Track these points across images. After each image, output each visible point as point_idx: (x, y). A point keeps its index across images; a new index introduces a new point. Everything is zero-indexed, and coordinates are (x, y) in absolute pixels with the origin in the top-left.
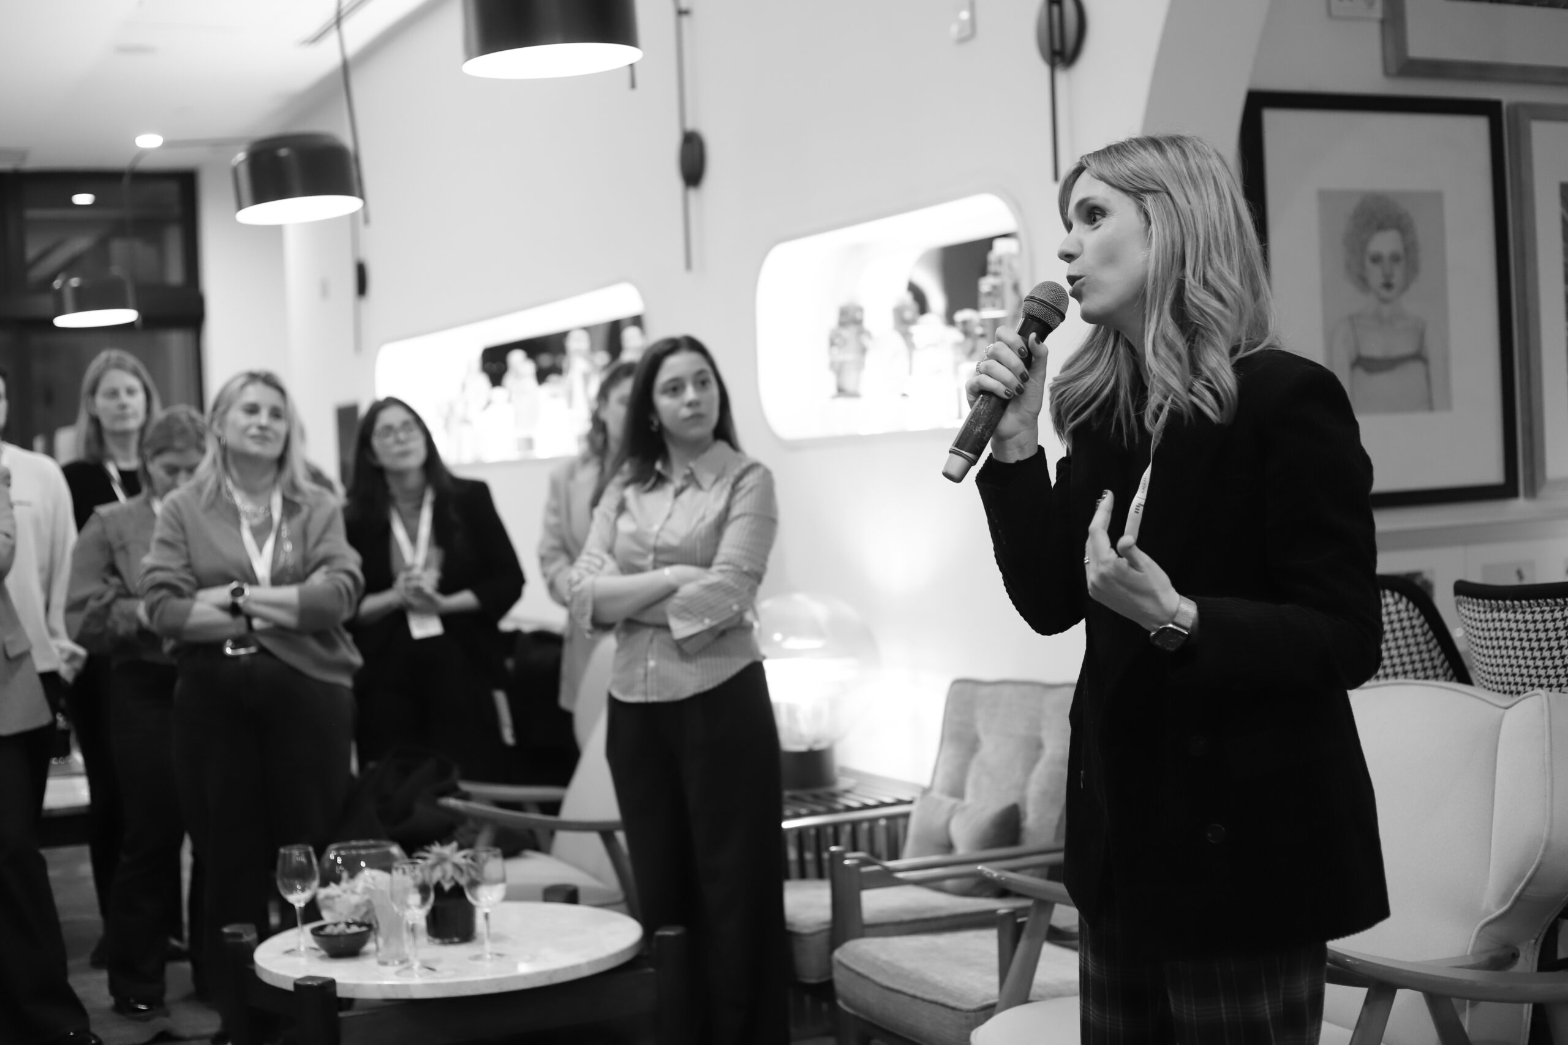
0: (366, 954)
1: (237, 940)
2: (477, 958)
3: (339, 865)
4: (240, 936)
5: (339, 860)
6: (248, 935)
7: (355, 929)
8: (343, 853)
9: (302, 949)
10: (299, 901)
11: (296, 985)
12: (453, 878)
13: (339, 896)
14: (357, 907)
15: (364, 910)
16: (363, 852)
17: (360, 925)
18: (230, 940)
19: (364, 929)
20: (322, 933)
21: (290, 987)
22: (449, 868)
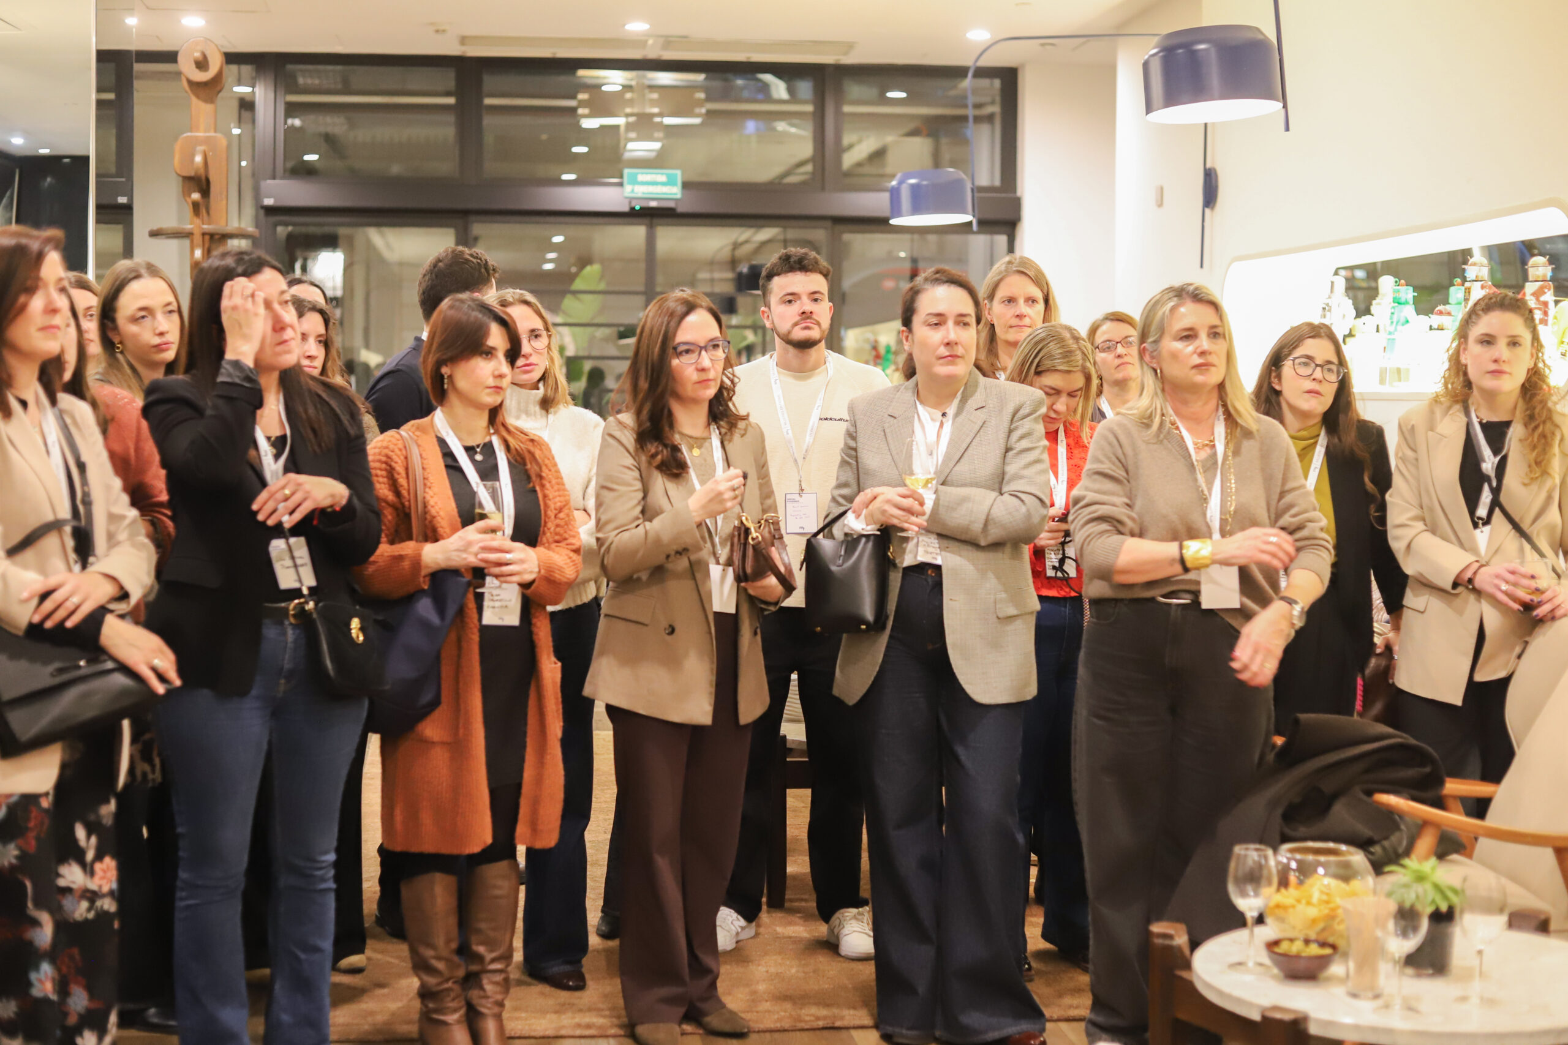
0: (1328, 979)
1: (1167, 942)
2: (1464, 999)
3: (1294, 870)
4: (1170, 937)
5: (1294, 865)
6: (1179, 937)
7: (1314, 950)
8: (1298, 856)
9: (1251, 964)
10: (1251, 909)
11: (1264, 1018)
12: (1433, 901)
13: (1293, 907)
14: (1314, 921)
15: (1321, 925)
16: (1322, 859)
17: (1323, 944)
18: (1159, 941)
19: (1328, 951)
20: (1277, 950)
21: (1256, 1016)
22: (1428, 886)
